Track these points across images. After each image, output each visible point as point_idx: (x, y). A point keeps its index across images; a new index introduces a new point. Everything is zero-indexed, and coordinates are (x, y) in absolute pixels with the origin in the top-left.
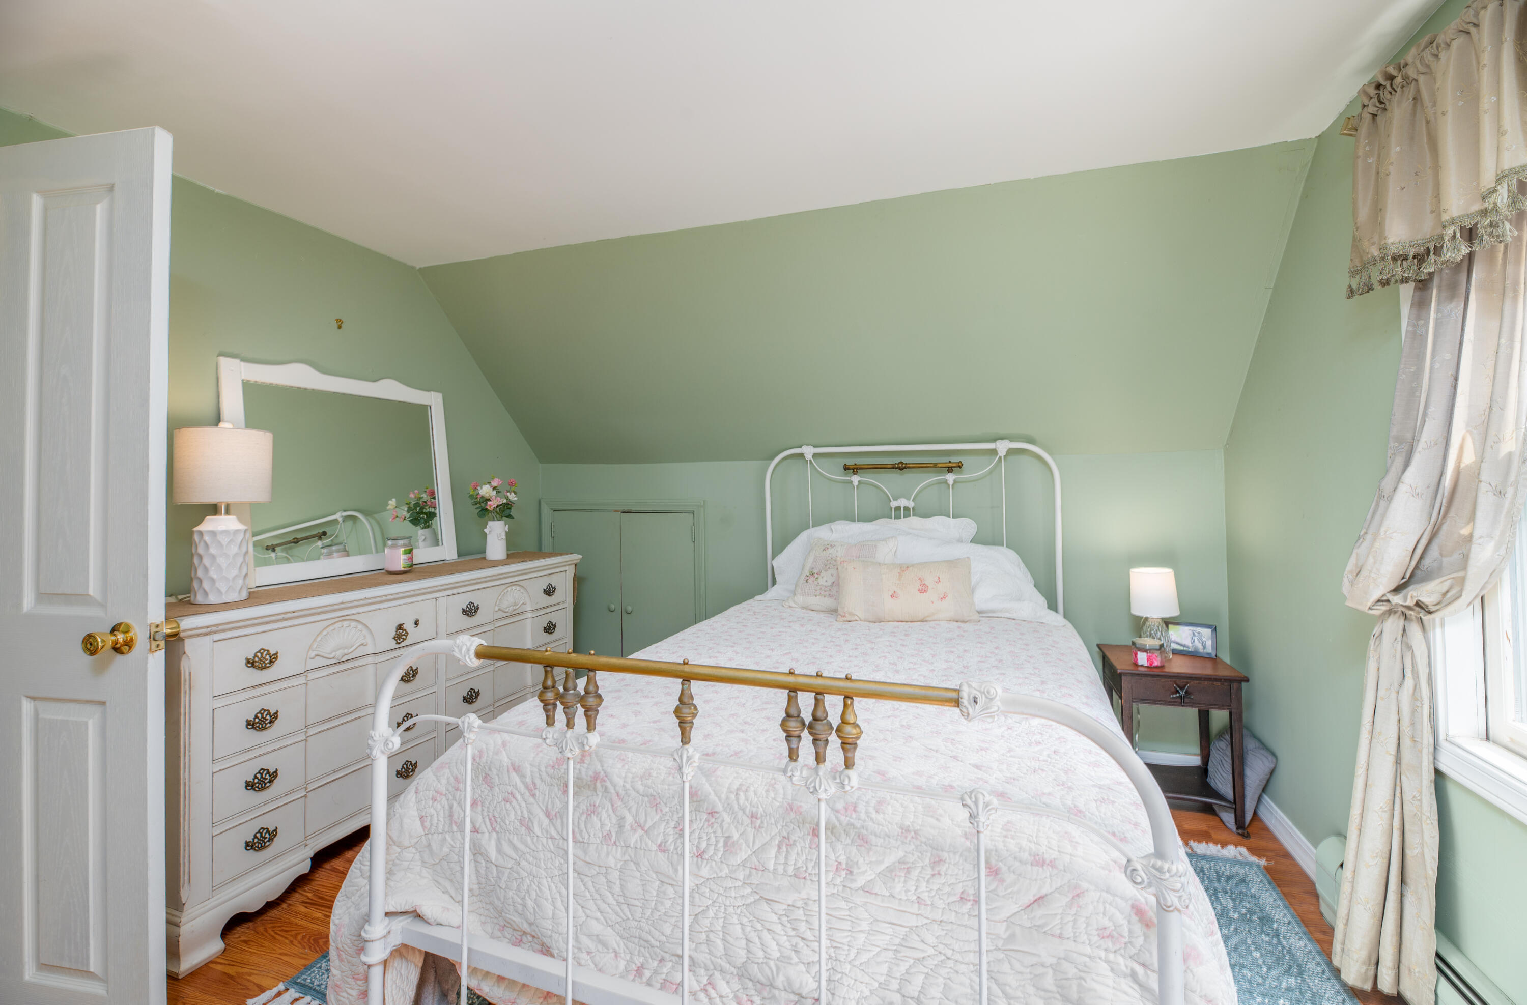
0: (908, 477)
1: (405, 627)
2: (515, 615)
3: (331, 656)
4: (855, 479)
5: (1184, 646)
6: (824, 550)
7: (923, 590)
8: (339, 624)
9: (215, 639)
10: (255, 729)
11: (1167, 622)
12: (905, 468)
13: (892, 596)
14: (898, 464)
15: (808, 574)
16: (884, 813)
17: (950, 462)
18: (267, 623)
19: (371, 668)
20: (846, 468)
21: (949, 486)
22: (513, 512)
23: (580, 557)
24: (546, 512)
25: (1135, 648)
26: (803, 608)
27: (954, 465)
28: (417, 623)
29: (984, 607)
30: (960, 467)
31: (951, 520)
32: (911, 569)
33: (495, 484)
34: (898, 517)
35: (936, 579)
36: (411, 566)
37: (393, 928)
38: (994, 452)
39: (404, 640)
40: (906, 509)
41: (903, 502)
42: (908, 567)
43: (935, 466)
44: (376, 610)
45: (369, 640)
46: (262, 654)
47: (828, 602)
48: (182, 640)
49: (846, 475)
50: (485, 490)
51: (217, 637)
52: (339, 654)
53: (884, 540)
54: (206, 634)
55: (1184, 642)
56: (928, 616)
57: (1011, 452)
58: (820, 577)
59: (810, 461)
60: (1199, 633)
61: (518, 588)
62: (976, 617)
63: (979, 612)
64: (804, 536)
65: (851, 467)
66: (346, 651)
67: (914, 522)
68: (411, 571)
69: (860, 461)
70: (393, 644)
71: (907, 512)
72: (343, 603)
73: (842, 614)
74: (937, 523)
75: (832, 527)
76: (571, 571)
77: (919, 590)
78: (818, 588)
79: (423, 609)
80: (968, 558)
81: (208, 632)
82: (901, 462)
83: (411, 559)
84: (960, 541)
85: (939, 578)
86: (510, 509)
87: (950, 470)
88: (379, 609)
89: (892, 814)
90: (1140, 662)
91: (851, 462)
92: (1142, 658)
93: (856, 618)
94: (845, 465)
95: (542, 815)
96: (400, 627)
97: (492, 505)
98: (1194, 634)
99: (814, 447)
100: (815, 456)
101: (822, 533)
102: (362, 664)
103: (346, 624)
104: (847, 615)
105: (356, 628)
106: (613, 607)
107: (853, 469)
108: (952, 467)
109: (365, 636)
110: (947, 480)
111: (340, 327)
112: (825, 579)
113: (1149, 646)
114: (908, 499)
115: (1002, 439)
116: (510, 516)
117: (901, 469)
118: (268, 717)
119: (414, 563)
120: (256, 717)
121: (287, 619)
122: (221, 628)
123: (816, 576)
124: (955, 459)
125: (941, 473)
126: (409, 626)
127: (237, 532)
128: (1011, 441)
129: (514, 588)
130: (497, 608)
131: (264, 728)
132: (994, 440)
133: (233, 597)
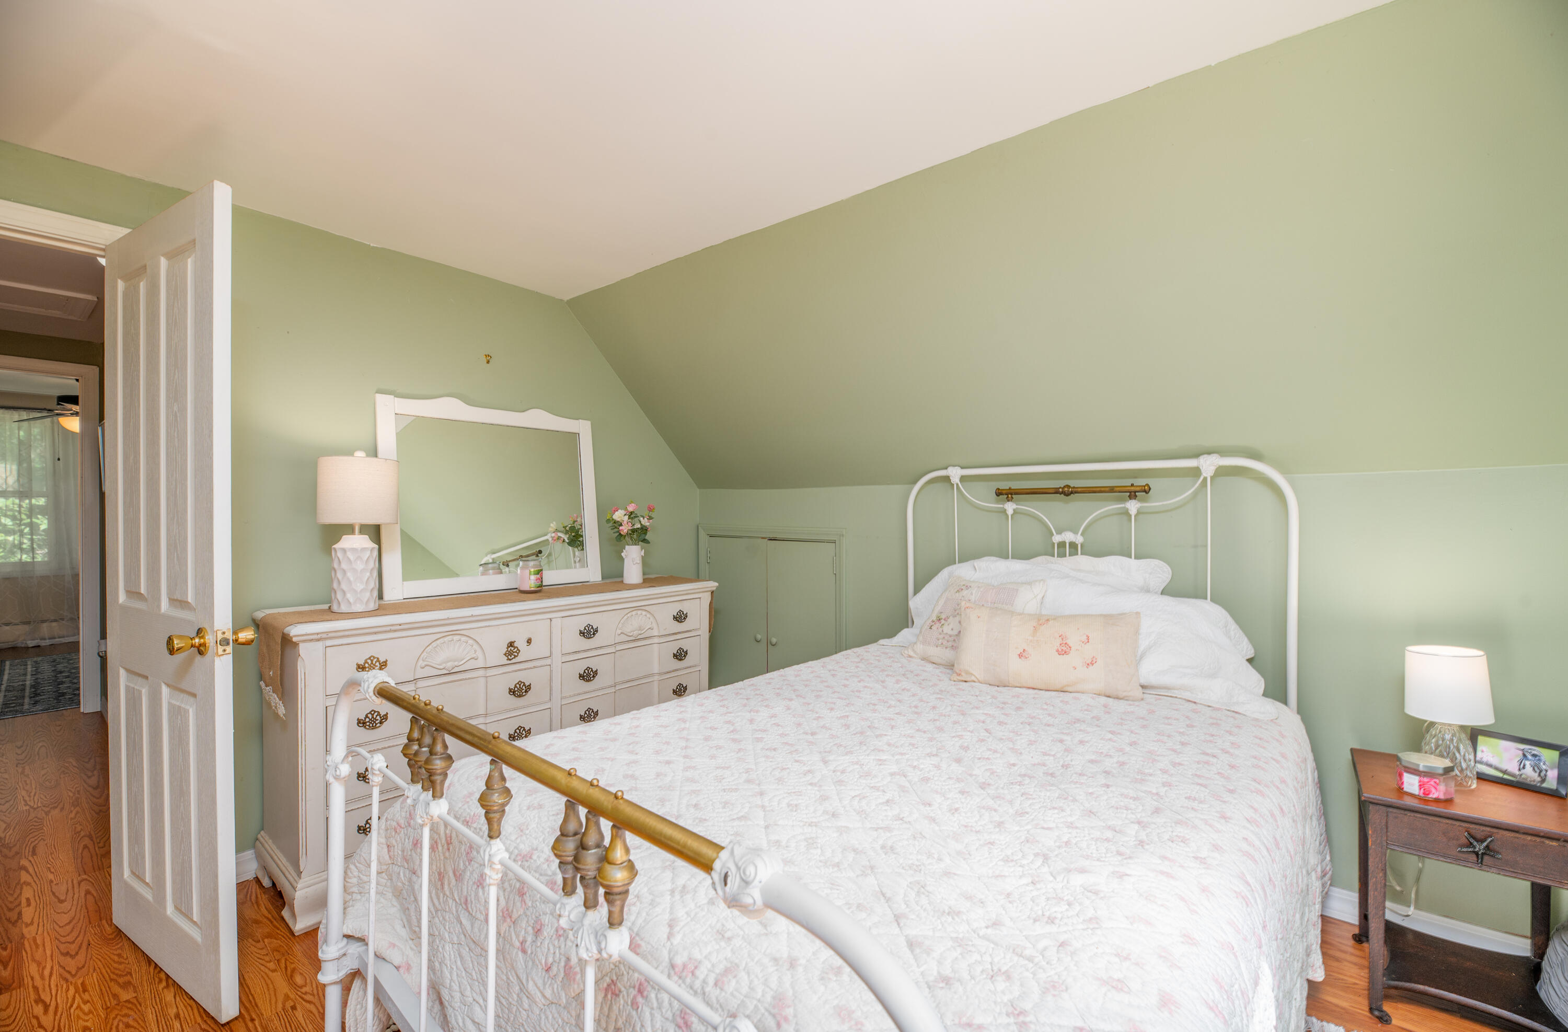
0: (1075, 505)
1: (516, 645)
2: (638, 640)
3: (441, 667)
4: (1010, 507)
5: (1505, 772)
6: (958, 591)
7: (1064, 650)
8: (450, 638)
9: (327, 645)
10: (365, 727)
11: (1474, 734)
12: (1072, 493)
13: (1020, 656)
14: (1063, 488)
15: (935, 619)
16: (722, 989)
17: (1132, 485)
18: (375, 633)
19: (482, 680)
20: (999, 493)
21: (1131, 516)
22: (648, 536)
23: (716, 584)
24: (703, 535)
25: (1400, 768)
26: (923, 659)
27: (1138, 489)
28: (529, 641)
29: (1153, 680)
30: (1147, 492)
31: (1132, 562)
32: (1051, 622)
33: (630, 509)
34: (1062, 555)
35: (1084, 638)
36: (541, 586)
37: (350, 951)
38: (1196, 472)
39: (515, 656)
40: (1073, 545)
41: (1068, 537)
42: (1048, 620)
43: (1112, 490)
44: (486, 627)
45: (479, 654)
46: (372, 661)
47: (945, 654)
48: (296, 645)
49: (997, 502)
50: (619, 515)
51: (329, 643)
52: (449, 665)
53: (1030, 583)
54: (318, 640)
55: (1504, 766)
56: (1068, 686)
57: (1222, 472)
58: (946, 624)
59: (957, 484)
60: (1534, 756)
61: (644, 613)
62: (1138, 692)
63: (1143, 687)
64: (945, 573)
65: (1004, 492)
66: (456, 663)
67: (1082, 561)
68: (539, 591)
69: (1016, 485)
70: (504, 660)
71: (1073, 550)
72: (448, 619)
73: (958, 671)
74: (1113, 565)
75: (976, 564)
76: (707, 598)
77: (1057, 651)
78: (941, 636)
79: (538, 628)
80: (1138, 613)
81: (319, 638)
82: (1068, 486)
83: (541, 579)
84: (1146, 590)
85: (1088, 637)
86: (646, 534)
87: (1133, 495)
88: (489, 626)
89: (732, 994)
90: (1407, 788)
91: (1005, 485)
92: (1411, 783)
93: (973, 678)
94: (998, 489)
95: (451, 874)
96: (511, 644)
97: (625, 529)
98: (1524, 755)
99: (962, 468)
100: (963, 479)
101: (963, 571)
102: (473, 676)
103: (456, 638)
104: (963, 674)
105: (467, 642)
106: (759, 637)
107: (1007, 494)
108: (1135, 492)
109: (475, 651)
110: (1128, 509)
111: (488, 362)
112: (951, 627)
113: (1424, 766)
114: (1076, 533)
115: (1209, 453)
116: (645, 541)
117: (1067, 494)
118: (378, 718)
119: (544, 584)
120: (367, 716)
121: (395, 631)
122: (330, 635)
123: (943, 621)
124: (1141, 482)
125: (1122, 500)
126: (521, 644)
127: (364, 549)
128: (1221, 456)
129: (639, 612)
130: (619, 632)
131: (374, 728)
132: (1197, 456)
133: (359, 608)
